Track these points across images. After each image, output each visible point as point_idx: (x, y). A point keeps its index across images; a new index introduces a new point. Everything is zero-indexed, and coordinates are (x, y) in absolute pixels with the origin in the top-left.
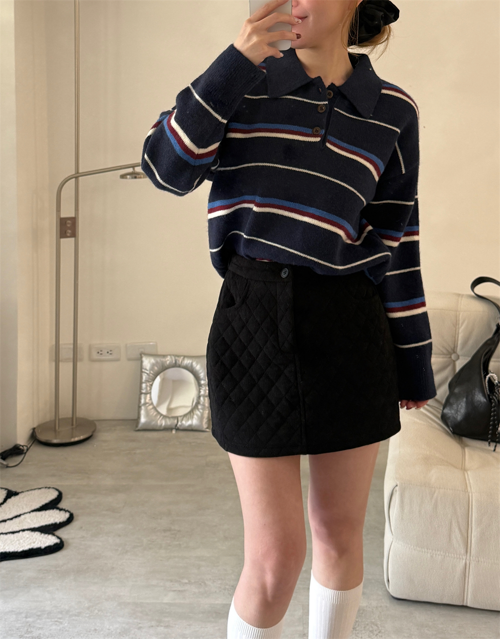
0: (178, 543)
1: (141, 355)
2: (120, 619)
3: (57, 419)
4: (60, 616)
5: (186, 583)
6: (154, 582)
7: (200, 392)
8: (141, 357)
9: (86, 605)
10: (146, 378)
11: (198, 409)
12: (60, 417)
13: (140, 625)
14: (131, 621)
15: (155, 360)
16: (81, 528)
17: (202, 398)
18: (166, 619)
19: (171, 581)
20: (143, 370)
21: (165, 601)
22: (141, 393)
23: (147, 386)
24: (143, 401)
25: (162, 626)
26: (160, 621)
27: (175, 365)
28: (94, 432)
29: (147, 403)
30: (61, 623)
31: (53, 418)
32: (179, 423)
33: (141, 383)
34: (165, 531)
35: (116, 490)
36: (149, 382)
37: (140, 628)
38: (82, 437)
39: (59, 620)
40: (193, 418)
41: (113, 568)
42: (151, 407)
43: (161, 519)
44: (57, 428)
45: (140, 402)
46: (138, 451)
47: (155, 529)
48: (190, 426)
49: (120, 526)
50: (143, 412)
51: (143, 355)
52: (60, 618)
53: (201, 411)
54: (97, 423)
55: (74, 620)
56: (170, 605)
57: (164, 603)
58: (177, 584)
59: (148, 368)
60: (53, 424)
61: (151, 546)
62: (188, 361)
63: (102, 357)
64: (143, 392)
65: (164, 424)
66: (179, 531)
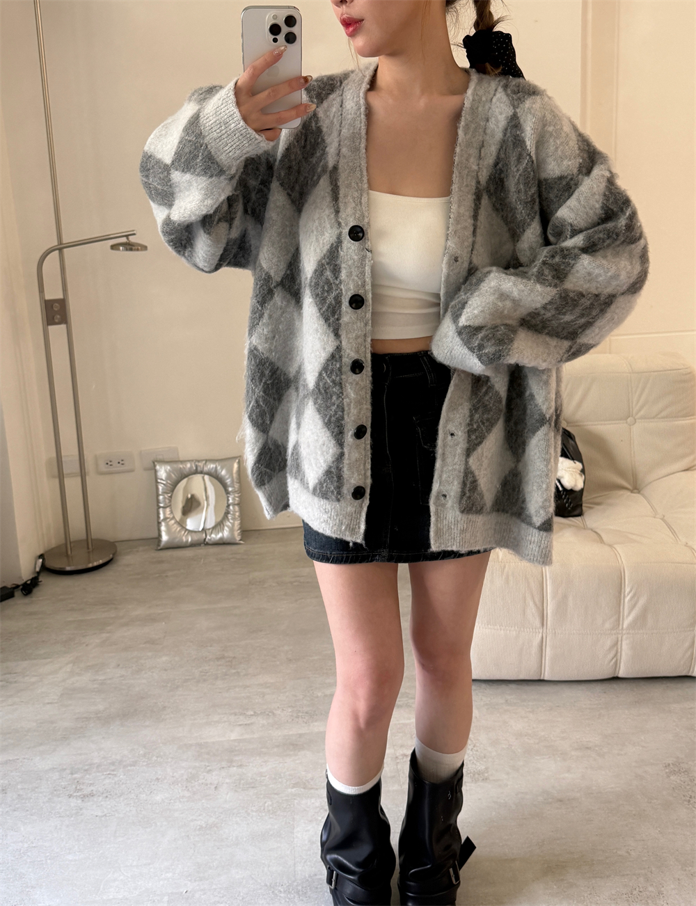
0: (234, 671)
1: (154, 463)
2: (184, 764)
3: (68, 543)
4: (113, 768)
5: (252, 715)
6: (216, 718)
7: (228, 500)
8: (155, 466)
9: (141, 752)
10: (162, 489)
11: (228, 520)
12: (71, 540)
14: (197, 764)
15: (171, 467)
16: (119, 665)
17: (231, 507)
18: (237, 758)
19: (236, 714)
20: (159, 481)
21: (232, 739)
22: (160, 507)
23: (165, 498)
24: (162, 516)
25: (234, 766)
26: (230, 761)
27: (196, 472)
28: (114, 554)
29: (168, 518)
30: (115, 775)
31: (63, 542)
32: (208, 537)
33: (158, 495)
34: (218, 659)
35: (152, 619)
36: (167, 493)
37: (209, 771)
38: (101, 562)
39: (112, 773)
40: (223, 530)
41: (164, 707)
42: (173, 522)
43: (211, 646)
44: (69, 553)
45: (159, 517)
46: (170, 574)
47: (206, 658)
48: (221, 539)
49: (164, 659)
50: (163, 528)
51: (156, 463)
52: (113, 771)
53: (231, 521)
54: (117, 544)
55: (129, 770)
56: (239, 741)
57: (232, 741)
58: (241, 717)
59: (164, 477)
60: (65, 549)
61: (204, 677)
62: (212, 466)
63: (112, 469)
64: (162, 505)
65: (190, 540)
66: (234, 657)
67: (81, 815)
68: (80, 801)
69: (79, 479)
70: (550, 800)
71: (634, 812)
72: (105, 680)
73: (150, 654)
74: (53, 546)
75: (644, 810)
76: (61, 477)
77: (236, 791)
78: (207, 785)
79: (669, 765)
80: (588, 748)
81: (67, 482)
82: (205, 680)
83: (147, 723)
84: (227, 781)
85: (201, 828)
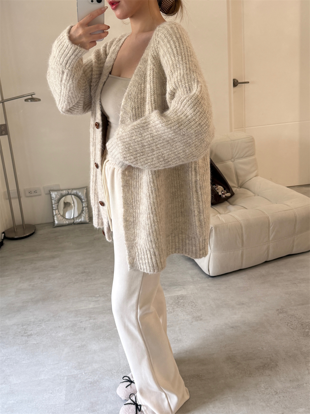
0: (90, 278)
1: (49, 191)
2: (70, 319)
4: (40, 323)
5: (98, 297)
6: (83, 299)
7: (83, 205)
8: (50, 193)
9: (52, 315)
10: (54, 202)
11: (83, 213)
12: (16, 225)
13: (81, 321)
14: (76, 319)
15: (57, 193)
16: (40, 278)
17: (84, 208)
18: (93, 316)
19: (91, 297)
20: (52, 199)
21: (90, 307)
22: (53, 210)
23: (55, 206)
24: (54, 213)
25: (92, 319)
26: (90, 317)
27: (68, 194)
28: (35, 230)
29: (57, 214)
30: (41, 326)
31: (13, 226)
32: (75, 221)
33: (52, 205)
34: (82, 273)
35: (53, 257)
36: (56, 204)
37: (81, 322)
38: (29, 234)
39: (40, 325)
40: (81, 218)
41: (61, 295)
42: (59, 215)
43: (79, 268)
44: (16, 230)
45: (53, 214)
46: (59, 237)
47: (77, 273)
48: (81, 221)
49: (59, 274)
50: (55, 218)
51: (51, 191)
52: (40, 324)
53: (85, 214)
54: (36, 226)
55: (47, 323)
56: (93, 308)
57: (90, 308)
58: (94, 298)
59: (54, 197)
60: (13, 229)
61: (77, 281)
62: (74, 192)
63: (32, 195)
64: (54, 209)
65: (67, 223)
66: (89, 272)
67: (28, 344)
68: (26, 338)
69: (17, 200)
70: (228, 327)
71: (264, 331)
72: (34, 285)
73: (53, 272)
74: (9, 228)
75: (268, 330)
76: (10, 199)
77: (93, 330)
78: (80, 328)
79: (278, 310)
80: (243, 304)
81: (13, 201)
82: (77, 283)
83: (53, 303)
84: (89, 326)
85: (79, 347)
